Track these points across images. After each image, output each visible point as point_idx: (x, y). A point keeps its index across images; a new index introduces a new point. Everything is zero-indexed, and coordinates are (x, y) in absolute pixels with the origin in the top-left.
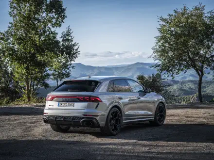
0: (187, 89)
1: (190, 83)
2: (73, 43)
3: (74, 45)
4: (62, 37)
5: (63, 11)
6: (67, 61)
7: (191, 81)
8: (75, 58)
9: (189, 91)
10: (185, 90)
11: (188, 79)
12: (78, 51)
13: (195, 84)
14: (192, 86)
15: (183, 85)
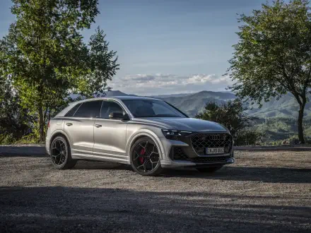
0: (276, 131)
1: (280, 122)
2: (108, 52)
3: (110, 55)
6: (100, 80)
7: (281, 119)
8: (112, 75)
9: (279, 135)
10: (273, 133)
11: (277, 116)
12: (116, 64)
13: (288, 123)
14: (284, 127)
15: (271, 125)
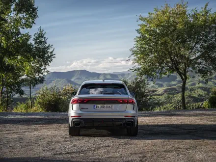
0: (196, 96)
1: (199, 90)
2: (47, 45)
3: (48, 48)
4: (34, 39)
5: (34, 10)
6: (41, 66)
7: (199, 88)
8: (50, 61)
9: (198, 99)
10: (194, 97)
11: (197, 85)
12: (53, 54)
13: (204, 90)
14: (202, 93)
15: (192, 92)
